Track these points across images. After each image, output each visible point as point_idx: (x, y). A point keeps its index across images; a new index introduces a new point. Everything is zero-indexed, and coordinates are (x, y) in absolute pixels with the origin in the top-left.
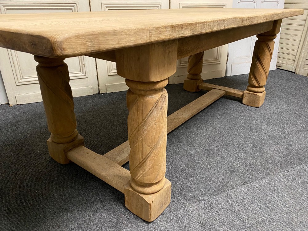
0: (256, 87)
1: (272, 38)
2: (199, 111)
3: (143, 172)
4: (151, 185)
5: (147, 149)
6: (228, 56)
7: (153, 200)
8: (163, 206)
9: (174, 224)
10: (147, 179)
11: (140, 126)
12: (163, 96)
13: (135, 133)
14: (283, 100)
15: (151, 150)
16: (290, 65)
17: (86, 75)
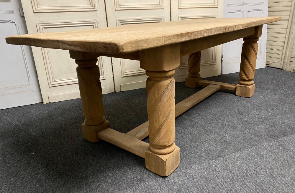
0: (246, 81)
1: (255, 40)
2: (199, 102)
3: (159, 137)
4: (165, 147)
5: (162, 119)
6: (222, 57)
7: (167, 158)
8: (174, 165)
9: (183, 178)
10: (162, 142)
11: (156, 103)
12: (171, 82)
13: (153, 108)
14: (271, 92)
15: (164, 120)
16: (278, 63)
17: (104, 78)
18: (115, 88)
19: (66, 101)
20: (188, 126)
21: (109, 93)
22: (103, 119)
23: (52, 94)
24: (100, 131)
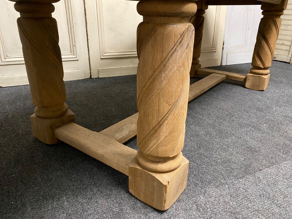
3: (157, 141)
4: (166, 159)
5: (165, 107)
6: (223, 44)
7: (170, 180)
8: (179, 190)
9: (194, 213)
11: (156, 73)
15: (170, 110)
16: (285, 55)
17: (76, 58)
18: (91, 73)
19: (24, 86)
20: (191, 125)
21: (84, 79)
22: (65, 109)
23: (3, 75)
24: (58, 127)
